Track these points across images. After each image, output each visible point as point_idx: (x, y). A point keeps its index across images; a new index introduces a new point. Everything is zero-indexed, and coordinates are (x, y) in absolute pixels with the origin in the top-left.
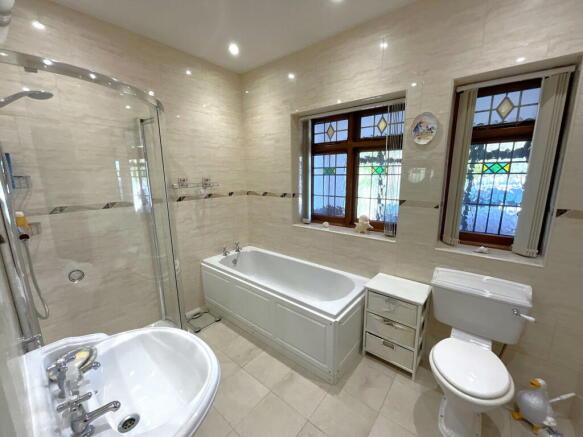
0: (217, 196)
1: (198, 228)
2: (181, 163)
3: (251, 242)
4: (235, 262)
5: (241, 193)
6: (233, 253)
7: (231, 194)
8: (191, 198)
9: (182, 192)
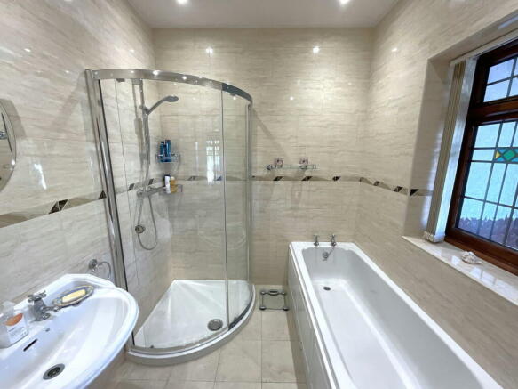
0: (317, 179)
1: (292, 209)
2: (282, 144)
3: (355, 239)
4: (326, 256)
5: (352, 179)
6: (325, 245)
7: (336, 179)
8: (287, 179)
9: (280, 173)
